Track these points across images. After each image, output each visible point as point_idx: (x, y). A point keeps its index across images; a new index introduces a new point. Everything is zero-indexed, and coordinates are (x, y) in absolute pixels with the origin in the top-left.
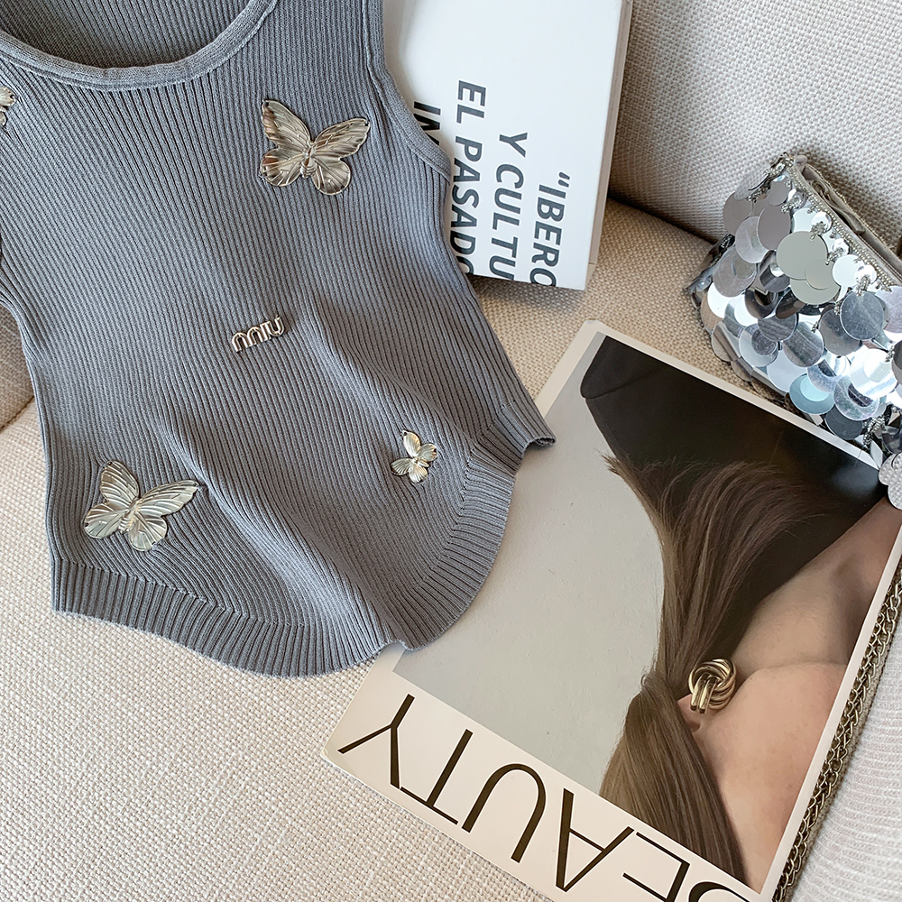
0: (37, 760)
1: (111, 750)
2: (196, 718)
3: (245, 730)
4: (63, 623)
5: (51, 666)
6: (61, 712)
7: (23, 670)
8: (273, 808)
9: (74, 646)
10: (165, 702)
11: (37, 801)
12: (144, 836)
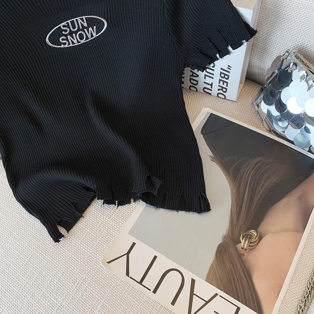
0: (11, 277)
1: (37, 273)
2: (68, 262)
3: (86, 266)
4: (21, 226)
5: (17, 242)
6: (19, 259)
7: (6, 243)
8: (96, 296)
9: (25, 235)
10: (57, 255)
11: (10, 292)
12: (48, 306)
